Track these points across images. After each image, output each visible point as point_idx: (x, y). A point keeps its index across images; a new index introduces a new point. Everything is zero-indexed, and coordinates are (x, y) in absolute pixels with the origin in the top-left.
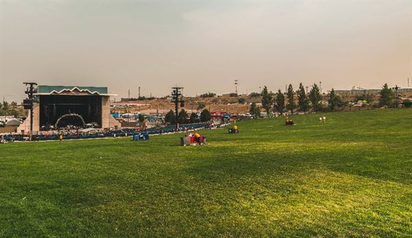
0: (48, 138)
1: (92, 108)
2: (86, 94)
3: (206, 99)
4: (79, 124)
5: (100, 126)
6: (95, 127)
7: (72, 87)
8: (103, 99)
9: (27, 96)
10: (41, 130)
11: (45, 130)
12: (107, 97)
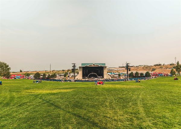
0: (86, 81)
1: (100, 71)
2: (98, 66)
3: (157, 66)
4: (96, 77)
5: (103, 77)
6: (102, 78)
7: (92, 64)
8: (104, 67)
9: (73, 68)
10: (83, 78)
11: (84, 78)
12: (106, 67)
